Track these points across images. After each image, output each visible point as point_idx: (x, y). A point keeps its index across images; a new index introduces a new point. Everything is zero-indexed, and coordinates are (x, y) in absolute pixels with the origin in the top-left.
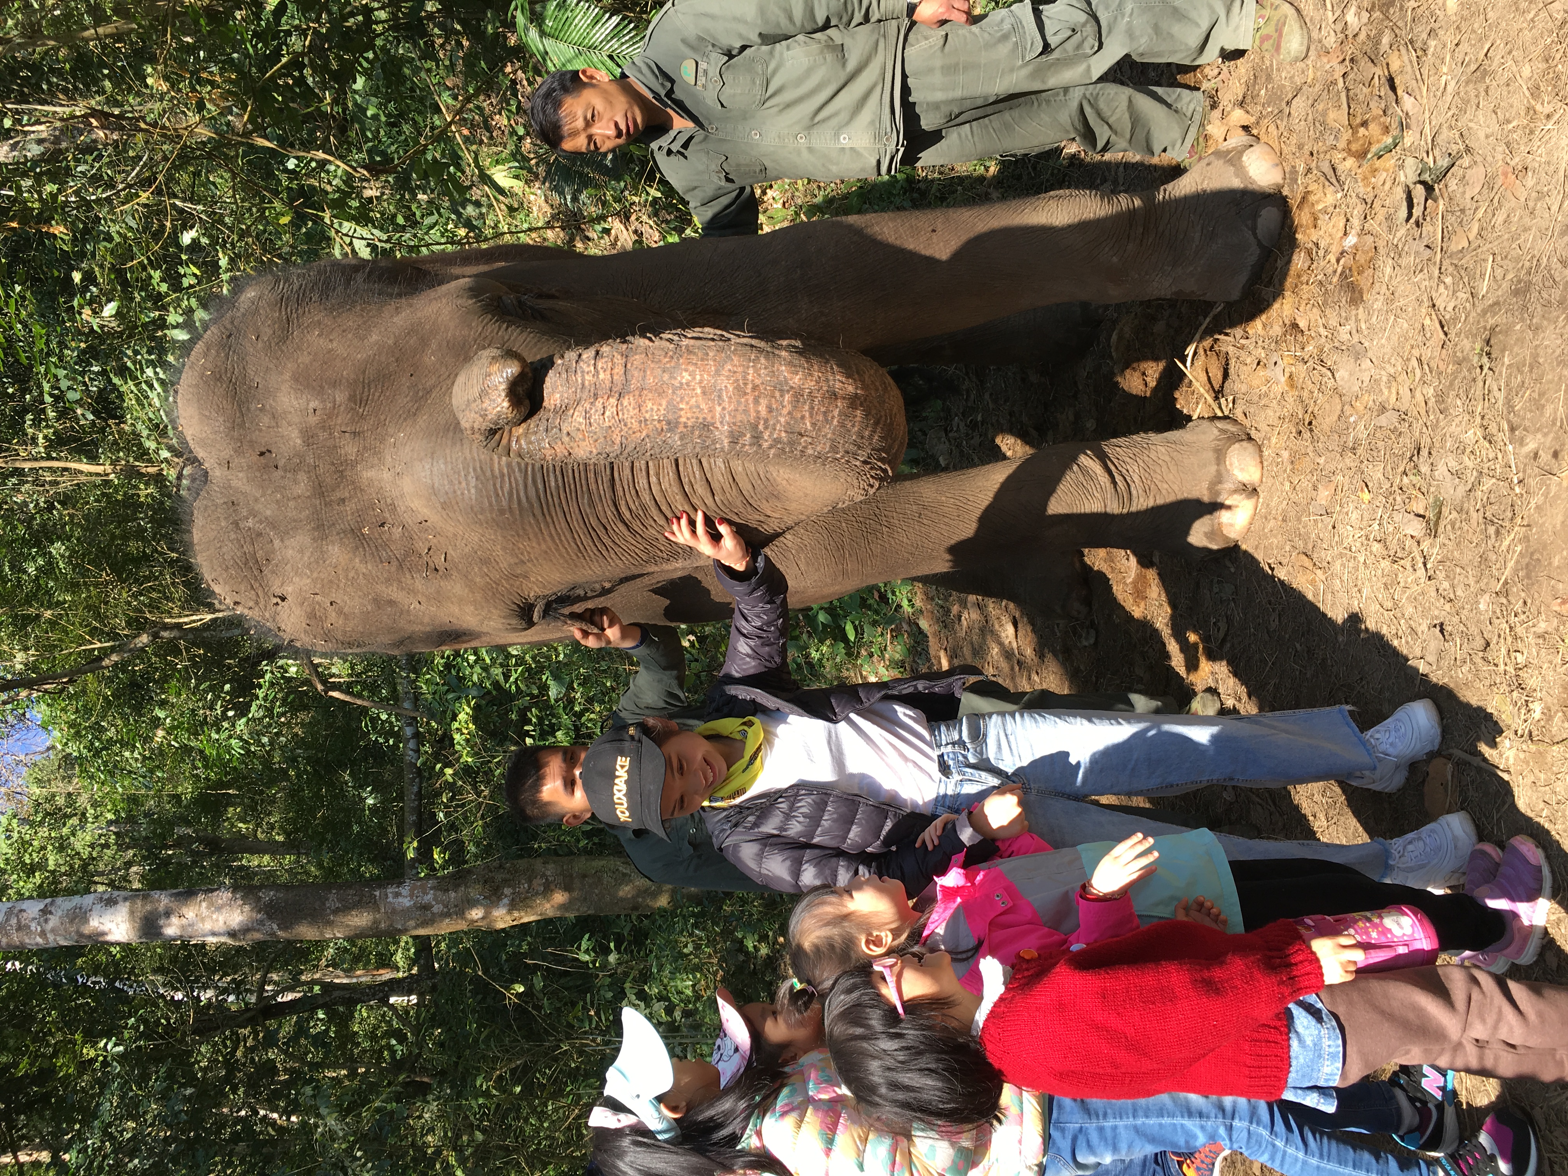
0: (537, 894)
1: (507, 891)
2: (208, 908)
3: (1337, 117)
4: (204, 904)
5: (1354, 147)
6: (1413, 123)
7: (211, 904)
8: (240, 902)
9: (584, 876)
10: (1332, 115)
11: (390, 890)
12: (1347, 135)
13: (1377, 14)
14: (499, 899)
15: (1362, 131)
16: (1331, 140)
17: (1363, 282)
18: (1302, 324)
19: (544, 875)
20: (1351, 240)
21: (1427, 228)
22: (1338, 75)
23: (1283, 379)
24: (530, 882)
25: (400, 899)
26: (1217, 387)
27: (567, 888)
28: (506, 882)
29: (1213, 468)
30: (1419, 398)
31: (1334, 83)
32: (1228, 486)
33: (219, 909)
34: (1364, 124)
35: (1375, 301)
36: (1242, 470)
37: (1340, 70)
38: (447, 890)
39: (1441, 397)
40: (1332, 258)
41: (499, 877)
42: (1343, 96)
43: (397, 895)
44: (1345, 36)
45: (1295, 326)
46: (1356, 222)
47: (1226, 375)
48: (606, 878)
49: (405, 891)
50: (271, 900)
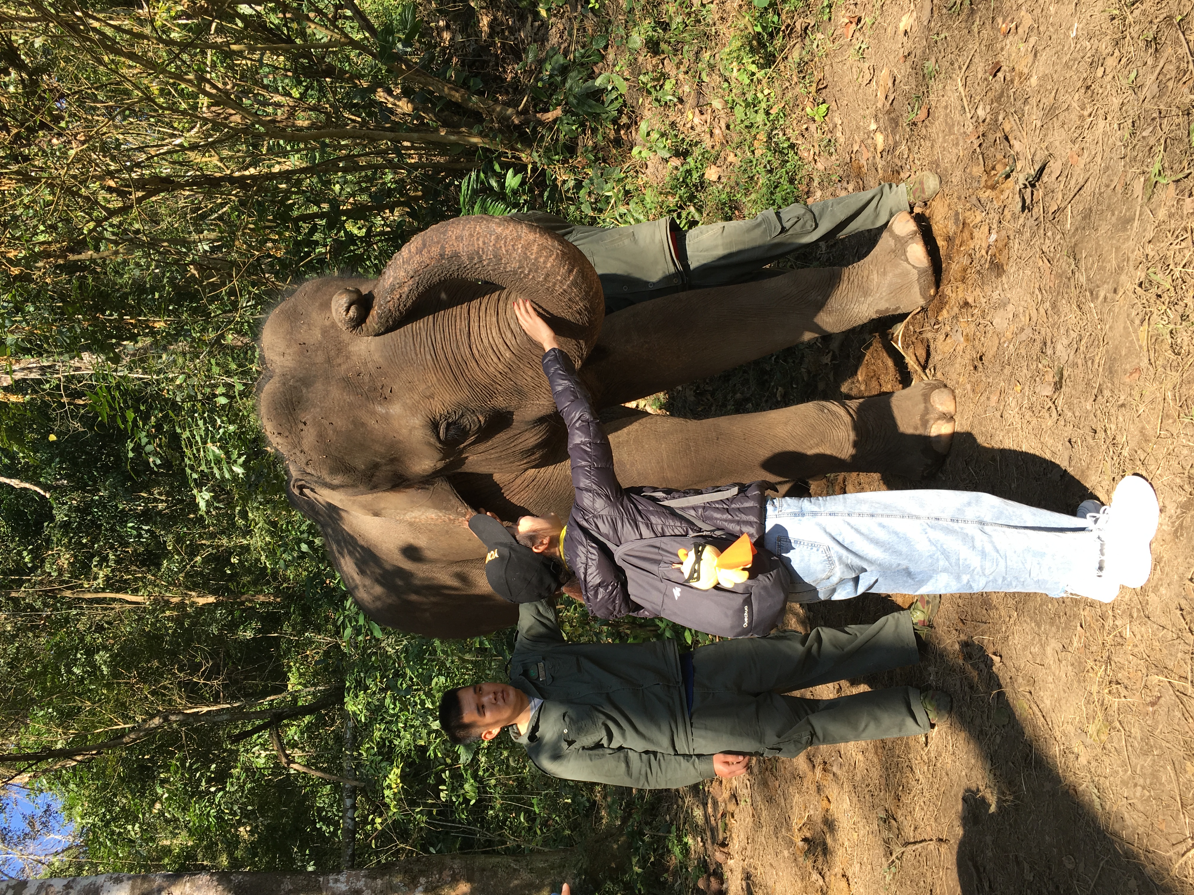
0: (446, 883)
1: (423, 880)
2: (191, 887)
3: (978, 170)
4: (188, 884)
5: (989, 183)
6: (1021, 157)
7: (193, 884)
8: (216, 883)
9: (484, 870)
10: (975, 170)
11: (332, 877)
12: (985, 177)
13: (995, 104)
14: (416, 887)
15: (993, 172)
16: (975, 184)
17: (1003, 259)
18: (970, 300)
19: (451, 868)
20: (994, 237)
21: (1035, 210)
22: (976, 146)
23: (962, 339)
24: (440, 873)
25: (339, 885)
26: (922, 361)
27: (469, 880)
28: (422, 873)
29: (922, 406)
30: (1042, 311)
31: (974, 151)
32: (932, 416)
33: (199, 888)
34: (993, 168)
35: (1011, 269)
36: (941, 404)
37: (976, 143)
38: (376, 878)
39: (1054, 306)
40: (983, 252)
41: (416, 869)
42: (980, 157)
43: (336, 881)
44: (978, 122)
45: (966, 304)
46: (995, 226)
47: (928, 354)
48: (500, 873)
49: (342, 878)
50: (240, 882)
